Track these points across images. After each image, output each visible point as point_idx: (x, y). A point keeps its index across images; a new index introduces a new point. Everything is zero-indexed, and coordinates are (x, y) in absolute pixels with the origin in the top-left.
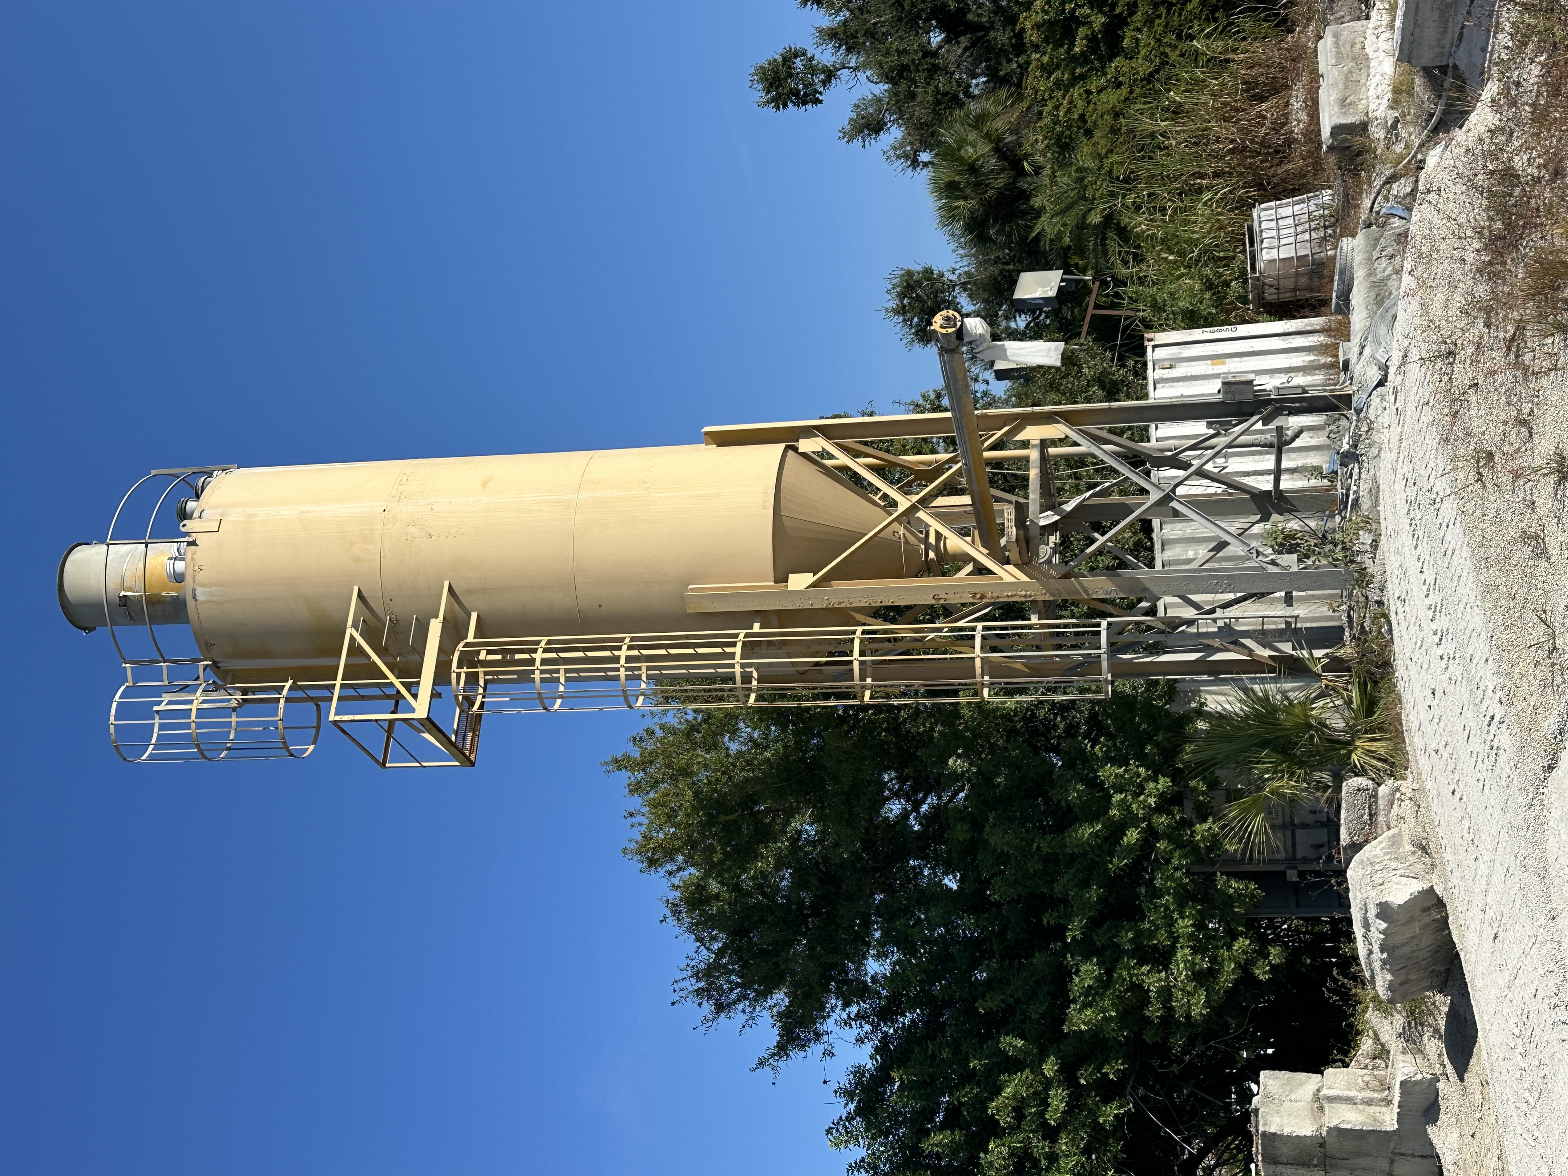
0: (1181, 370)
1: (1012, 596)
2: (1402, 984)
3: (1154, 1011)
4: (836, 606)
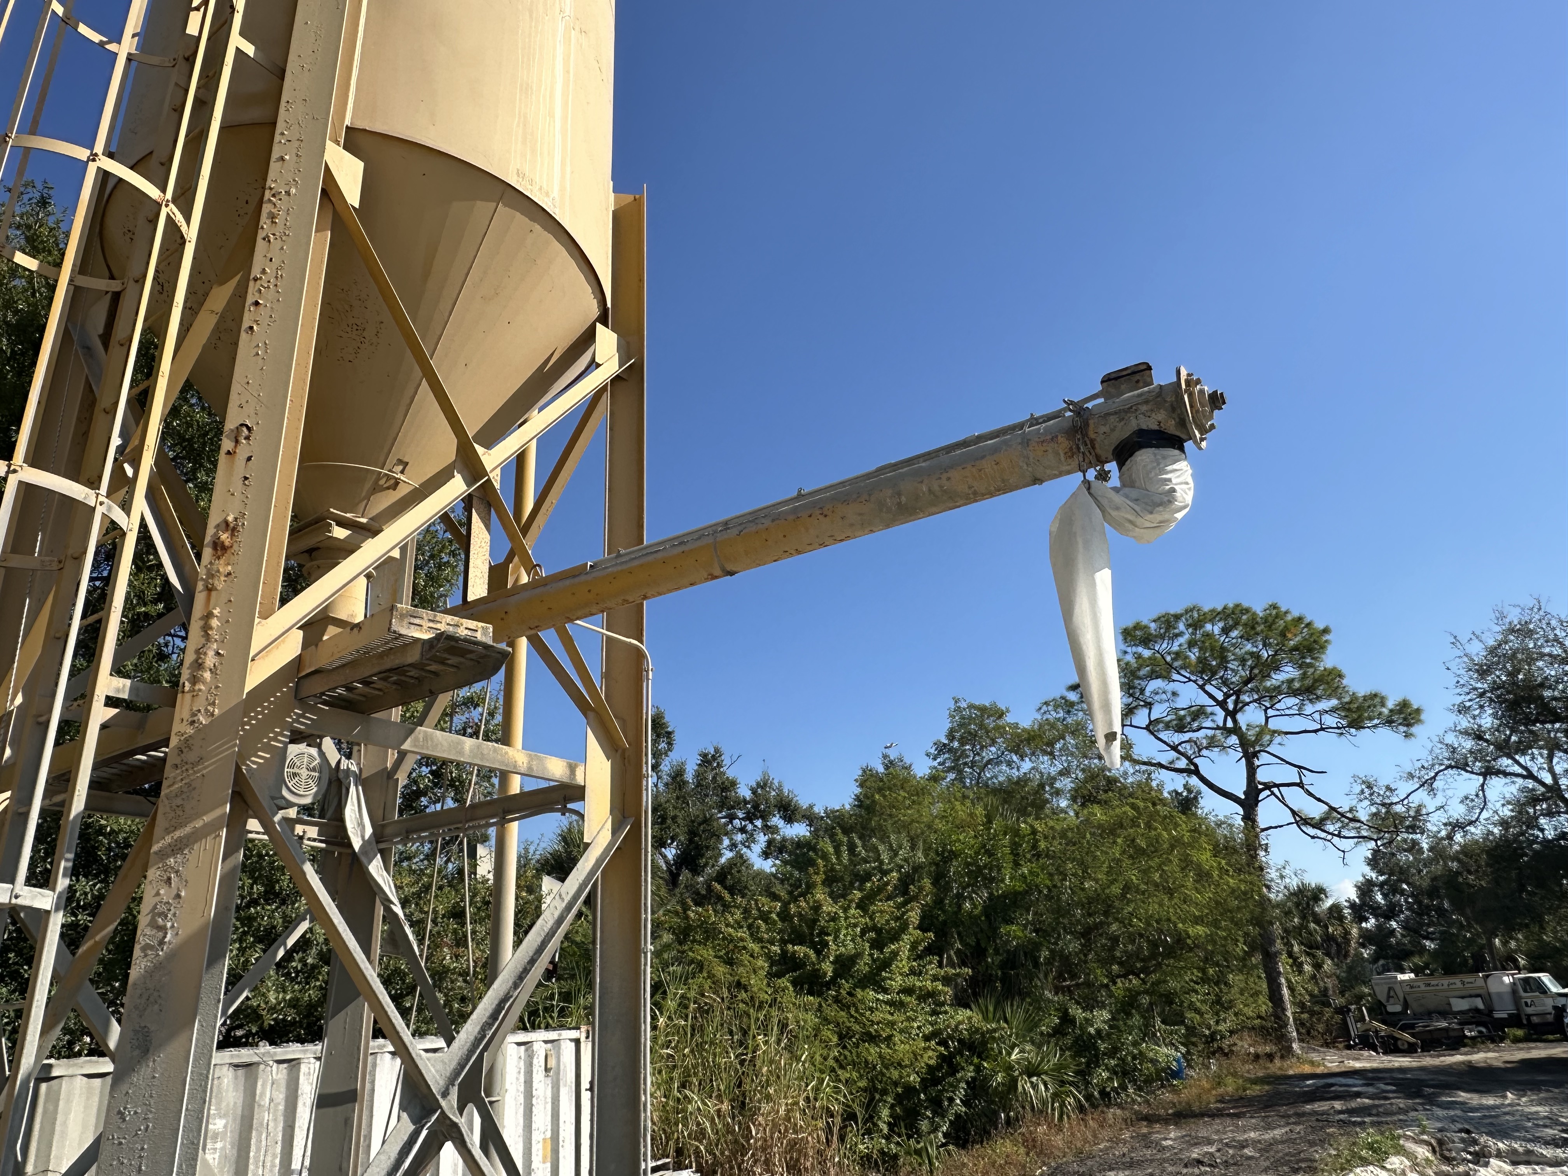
0: (542, 1086)
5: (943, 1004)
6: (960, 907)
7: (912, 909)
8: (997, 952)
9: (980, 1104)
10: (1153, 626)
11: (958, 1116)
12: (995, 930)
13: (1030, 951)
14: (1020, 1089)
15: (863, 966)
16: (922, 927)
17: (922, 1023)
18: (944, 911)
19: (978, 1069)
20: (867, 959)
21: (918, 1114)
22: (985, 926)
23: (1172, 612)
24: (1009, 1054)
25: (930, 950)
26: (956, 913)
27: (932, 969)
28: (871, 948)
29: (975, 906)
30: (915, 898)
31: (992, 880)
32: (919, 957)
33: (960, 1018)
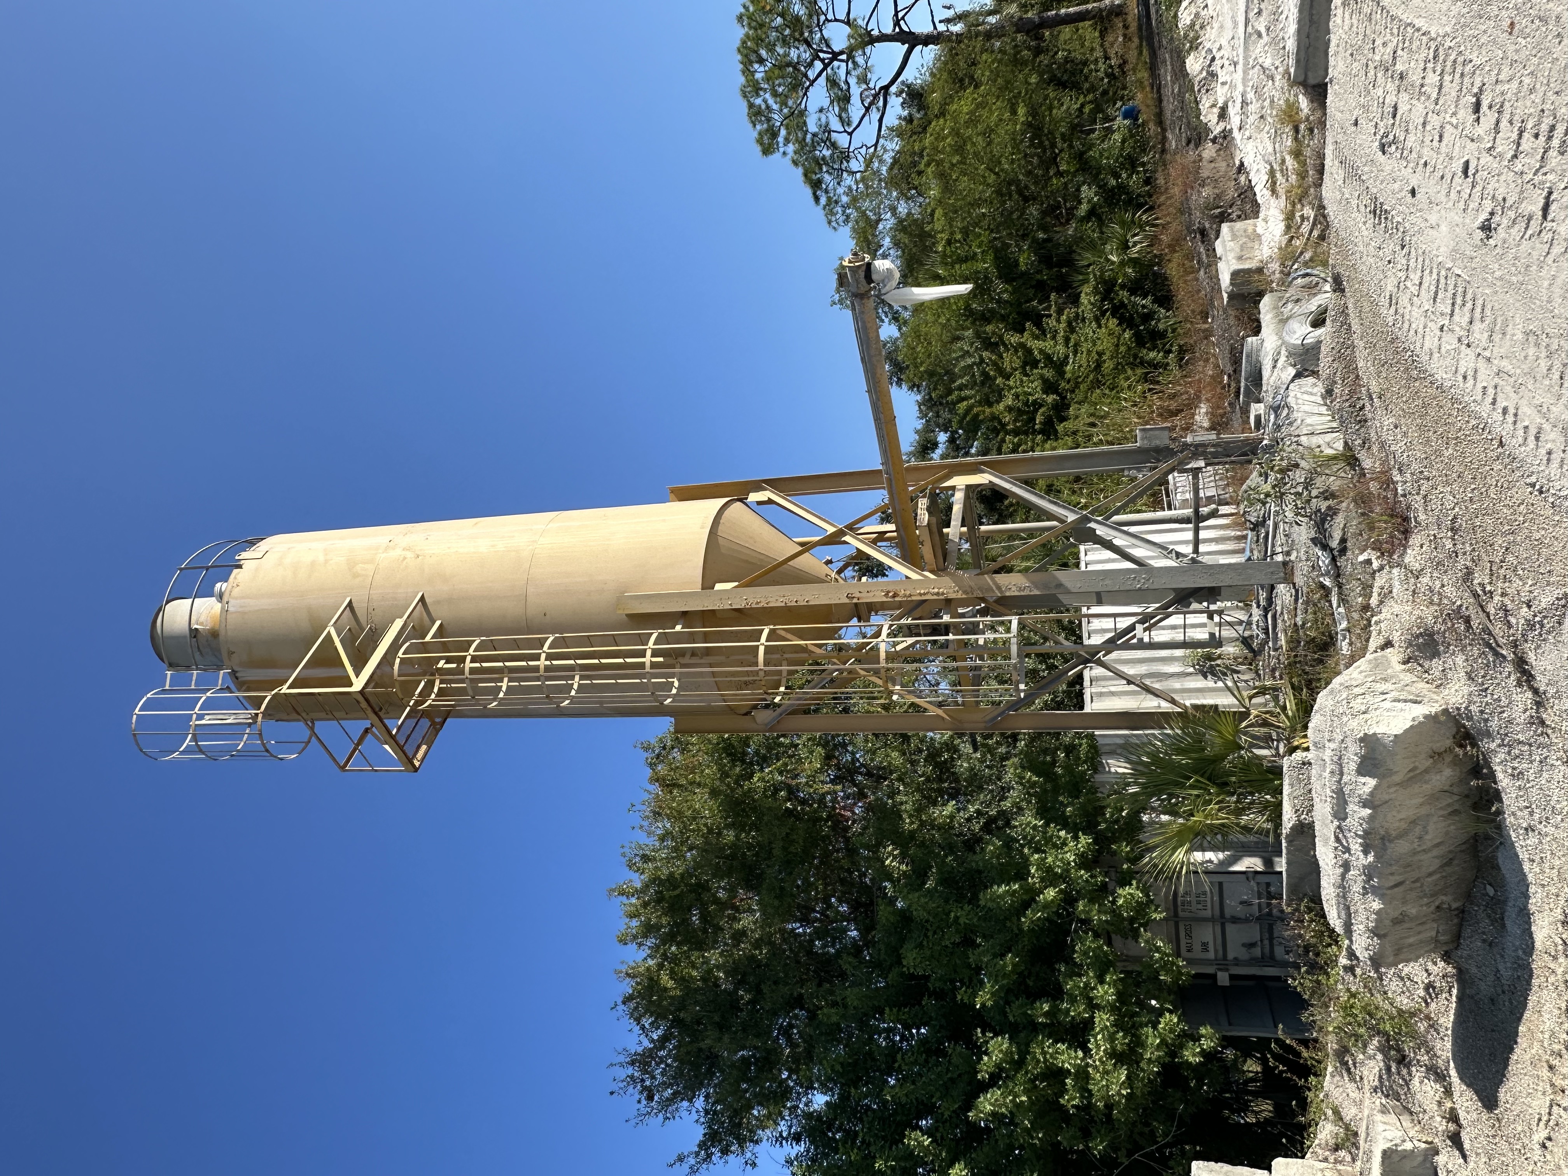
1: (924, 594)
2: (1396, 922)
3: (1071, 1100)
4: (754, 606)
5: (1077, 314)
6: (1007, 302)
7: (1009, 339)
8: (1039, 272)
9: (1148, 285)
10: (758, 127)
11: (1153, 302)
12: (1023, 274)
13: (1039, 247)
14: (1136, 255)
15: (1049, 373)
16: (1021, 331)
17: (1088, 330)
18: (1010, 313)
19: (1123, 287)
20: (1045, 371)
21: (1154, 330)
22: (1021, 281)
23: (746, 110)
24: (1113, 263)
25: (1038, 324)
26: (1011, 305)
27: (1052, 322)
28: (1037, 368)
29: (1006, 291)
30: (1001, 337)
31: (986, 277)
32: (1044, 333)
33: (1086, 302)
